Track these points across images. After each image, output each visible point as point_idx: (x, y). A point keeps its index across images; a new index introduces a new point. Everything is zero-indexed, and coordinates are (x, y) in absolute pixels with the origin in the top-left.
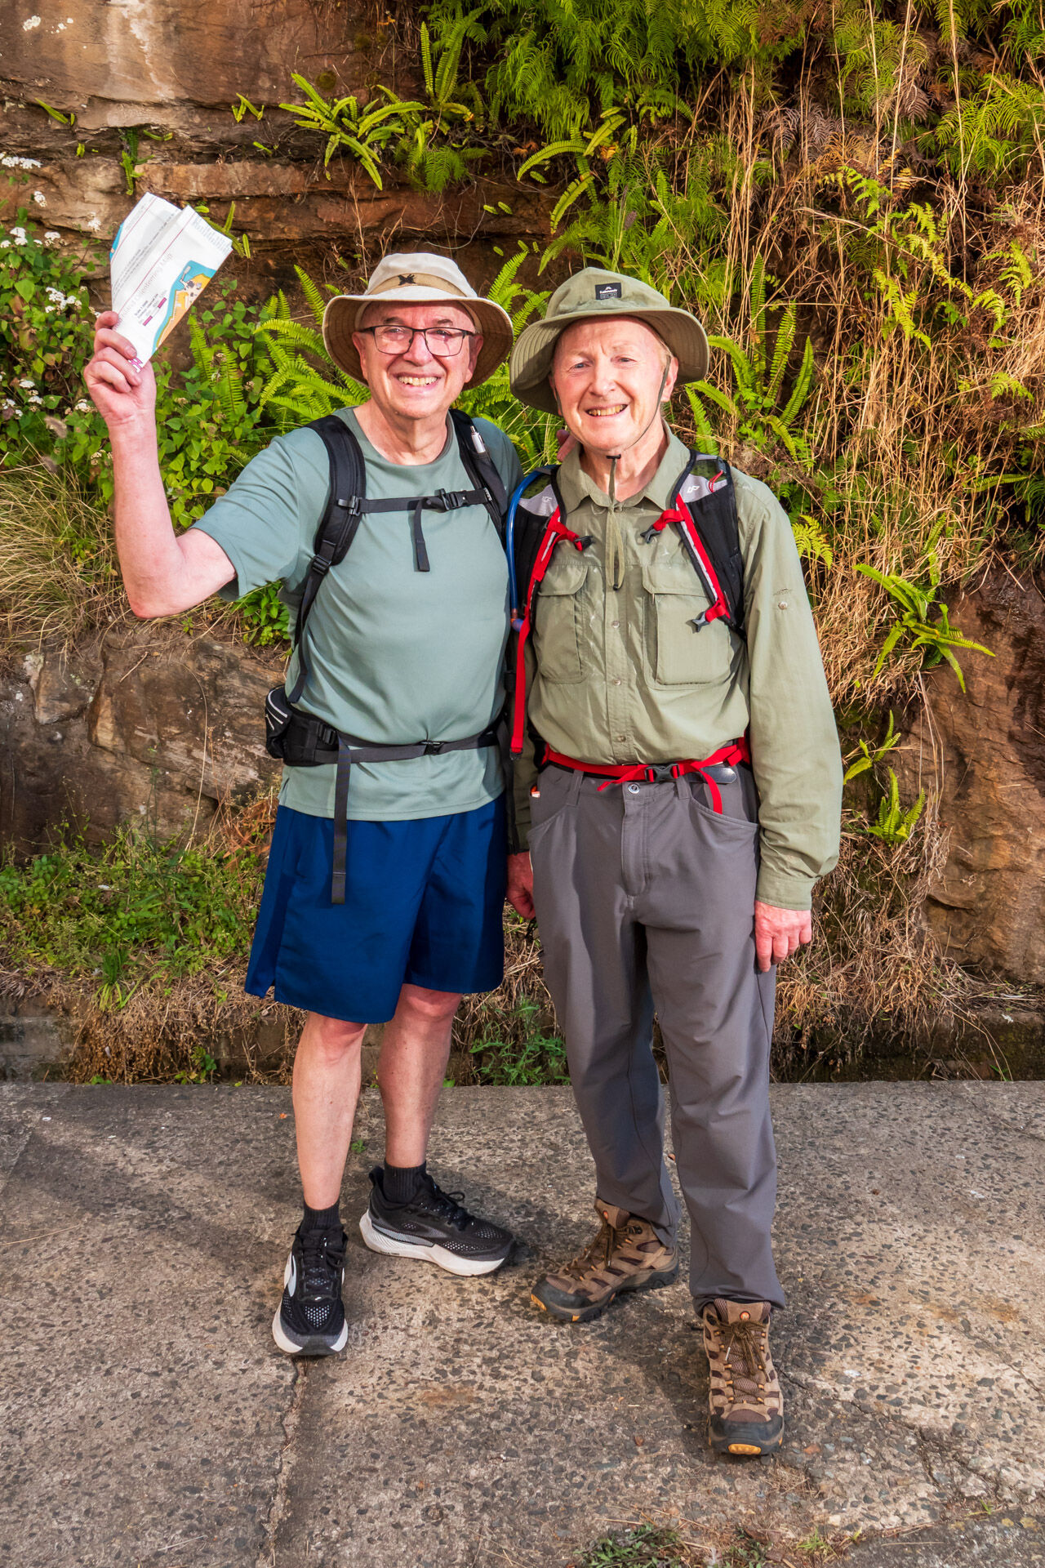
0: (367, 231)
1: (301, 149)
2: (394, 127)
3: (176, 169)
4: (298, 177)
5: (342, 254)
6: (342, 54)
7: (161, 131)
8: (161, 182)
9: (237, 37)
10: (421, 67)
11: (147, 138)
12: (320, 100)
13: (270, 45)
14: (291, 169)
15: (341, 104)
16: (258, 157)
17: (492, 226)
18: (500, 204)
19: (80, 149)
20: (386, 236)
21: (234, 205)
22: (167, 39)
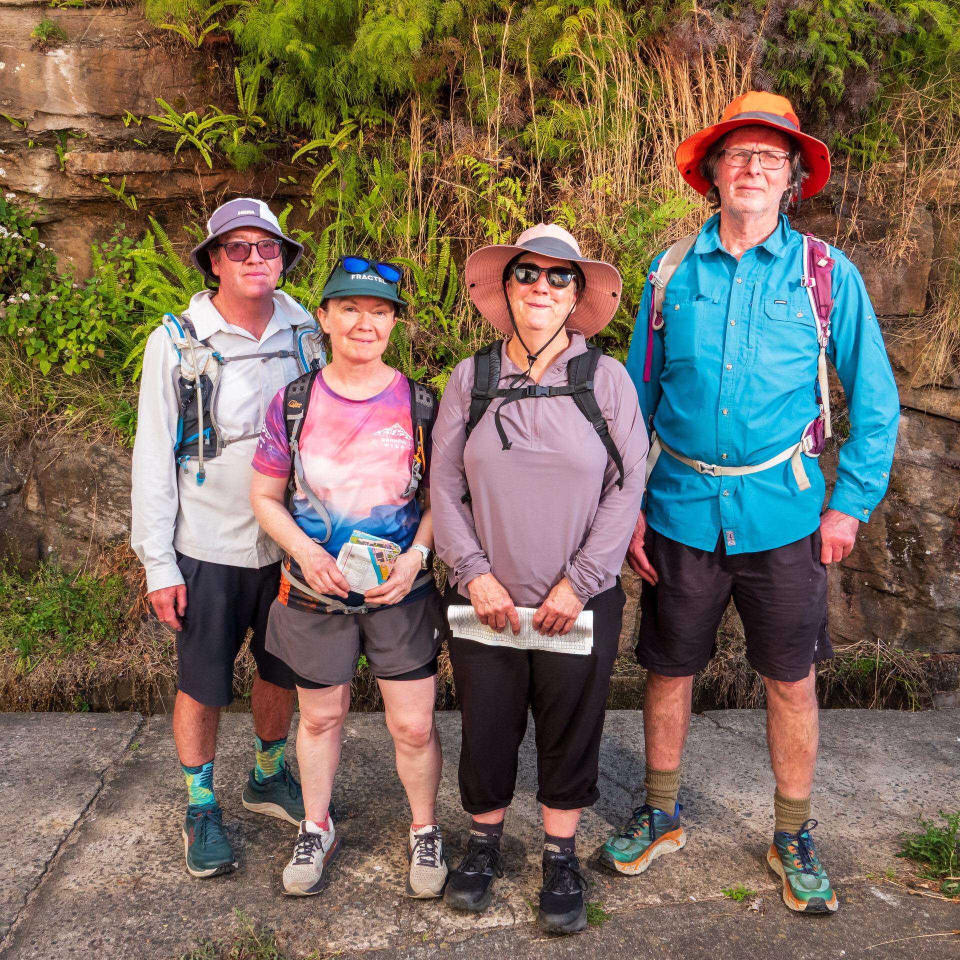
0: (207, 194)
1: (165, 143)
2: (221, 130)
3: (89, 155)
4: (164, 160)
5: (194, 208)
6: (188, 86)
7: (80, 132)
8: (81, 163)
9: (125, 75)
10: (236, 94)
11: (71, 137)
12: (175, 114)
13: (146, 81)
14: (160, 156)
15: (188, 116)
16: (138, 148)
17: (286, 191)
18: (290, 177)
19: (31, 143)
20: (220, 196)
21: (125, 178)
22: (83, 76)
